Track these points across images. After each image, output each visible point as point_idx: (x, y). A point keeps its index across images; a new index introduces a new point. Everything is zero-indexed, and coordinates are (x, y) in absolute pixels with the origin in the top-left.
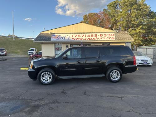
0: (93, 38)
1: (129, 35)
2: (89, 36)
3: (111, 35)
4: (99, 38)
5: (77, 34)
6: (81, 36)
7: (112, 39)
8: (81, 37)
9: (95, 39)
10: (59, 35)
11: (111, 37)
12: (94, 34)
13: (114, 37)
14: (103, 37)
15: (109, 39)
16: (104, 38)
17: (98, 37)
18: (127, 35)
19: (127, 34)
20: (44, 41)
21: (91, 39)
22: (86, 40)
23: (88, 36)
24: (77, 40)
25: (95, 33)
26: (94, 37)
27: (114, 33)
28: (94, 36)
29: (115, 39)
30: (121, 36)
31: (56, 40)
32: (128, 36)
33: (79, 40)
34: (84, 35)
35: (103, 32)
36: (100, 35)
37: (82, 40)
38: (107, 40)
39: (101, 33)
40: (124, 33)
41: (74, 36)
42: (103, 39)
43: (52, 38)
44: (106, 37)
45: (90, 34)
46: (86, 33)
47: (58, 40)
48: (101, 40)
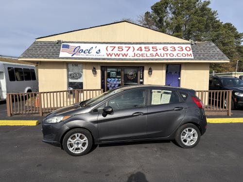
0: (149, 53)
1: (218, 50)
2: (141, 50)
3: (184, 48)
4: (162, 55)
5: (117, 46)
6: (125, 49)
7: (186, 57)
8: (124, 52)
9: (154, 55)
10: (77, 45)
11: (185, 52)
12: (150, 46)
13: (191, 52)
14: (169, 52)
15: (182, 57)
16: (172, 55)
17: (159, 52)
18: (214, 50)
19: (214, 47)
20: (43, 57)
21: (145, 55)
22: (136, 57)
23: (138, 50)
24: (117, 57)
25: (152, 43)
26: (151, 52)
27: (190, 46)
28: (151, 49)
29: (193, 57)
30: (204, 51)
31: (70, 56)
32: (216, 52)
33: (121, 57)
34: (130, 47)
35: (168, 43)
36: (163, 49)
37: (128, 57)
38: (177, 57)
39: (165, 43)
40: (208, 46)
41: (110, 49)
42: (169, 57)
43: (61, 53)
44: (175, 53)
45: (143, 46)
46: (134, 43)
47: (75, 56)
48: (165, 57)
